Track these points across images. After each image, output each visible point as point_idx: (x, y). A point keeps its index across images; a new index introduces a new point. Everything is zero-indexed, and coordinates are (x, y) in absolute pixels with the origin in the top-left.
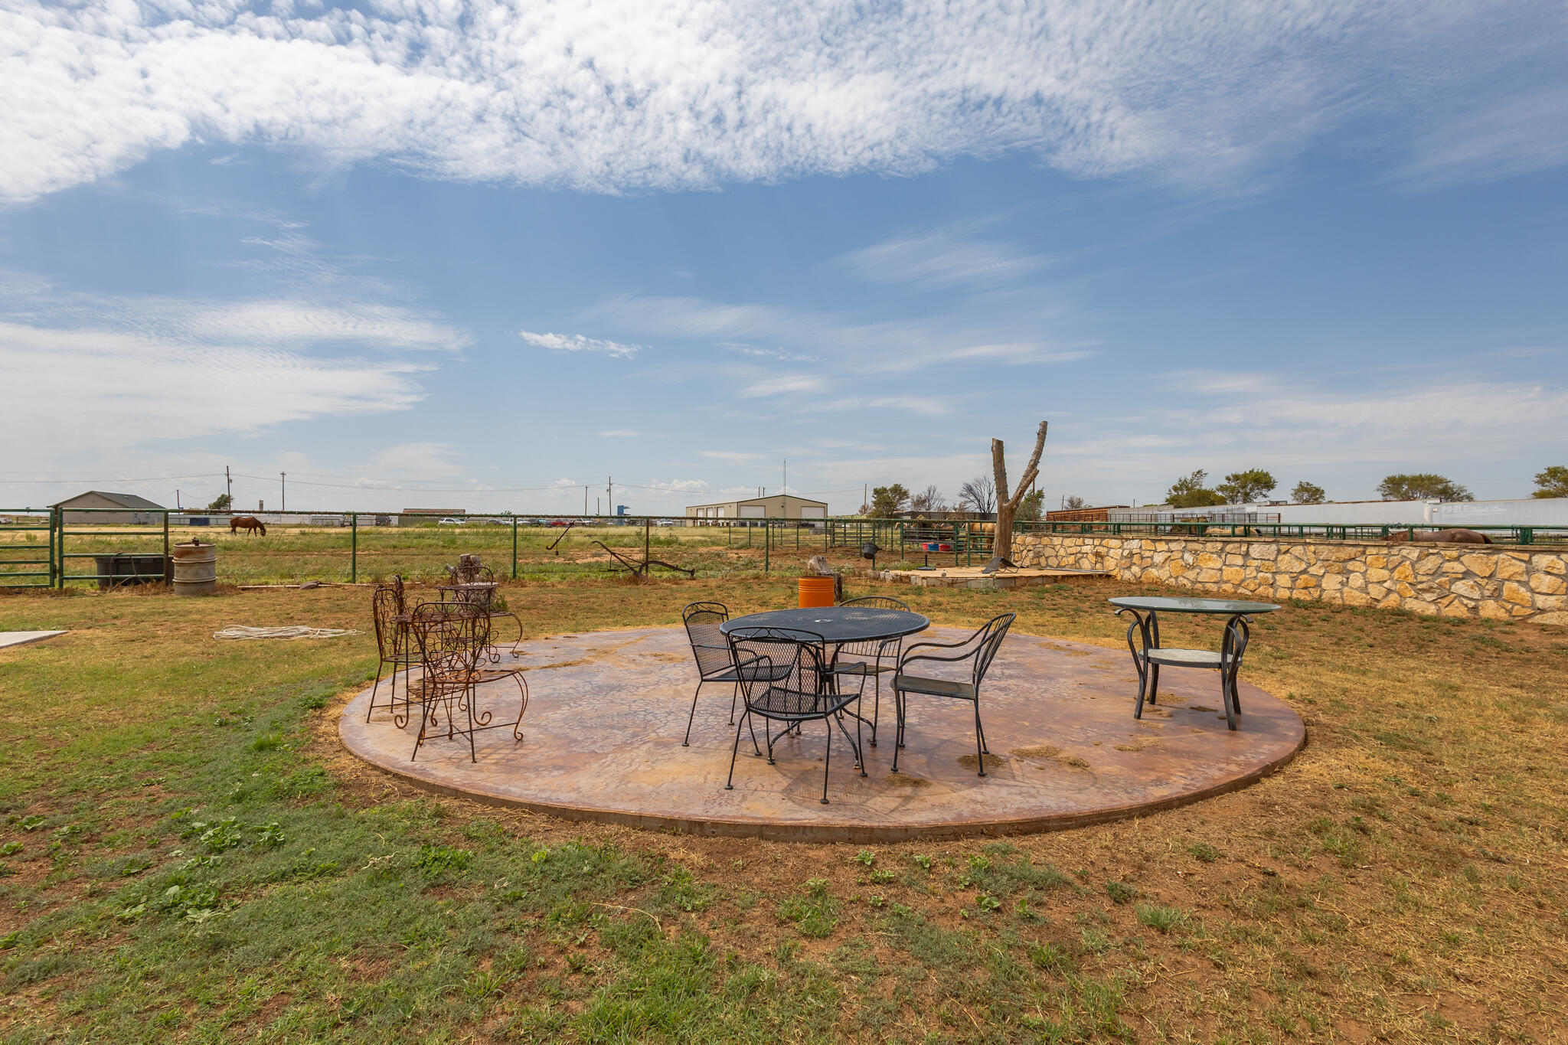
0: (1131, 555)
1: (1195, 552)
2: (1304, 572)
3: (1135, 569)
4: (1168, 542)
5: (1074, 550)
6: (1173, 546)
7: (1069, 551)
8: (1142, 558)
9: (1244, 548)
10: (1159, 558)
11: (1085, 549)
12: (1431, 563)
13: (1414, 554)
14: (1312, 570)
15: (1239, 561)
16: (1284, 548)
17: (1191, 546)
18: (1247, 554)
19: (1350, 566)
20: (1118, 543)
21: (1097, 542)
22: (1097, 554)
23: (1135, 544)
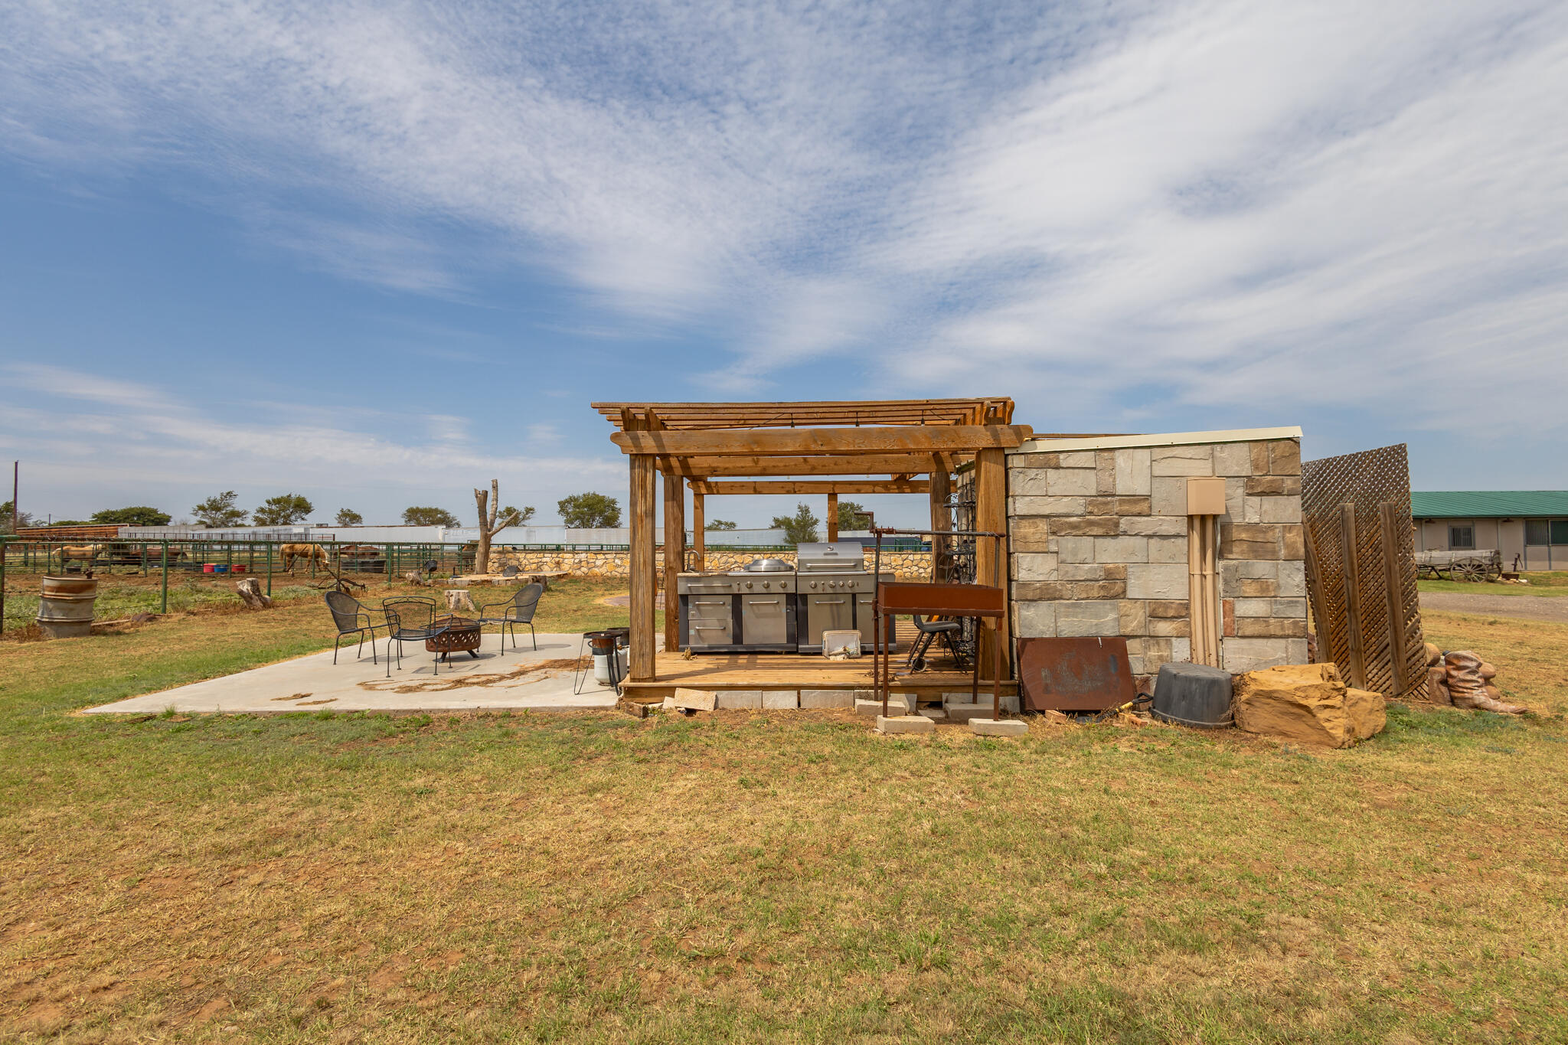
0: (580, 562)
1: (622, 559)
3: (583, 569)
5: (536, 561)
6: (608, 556)
7: (531, 561)
8: (588, 563)
10: (599, 563)
11: (544, 560)
17: (618, 556)
20: (570, 555)
21: (555, 555)
22: (556, 562)
23: (583, 556)
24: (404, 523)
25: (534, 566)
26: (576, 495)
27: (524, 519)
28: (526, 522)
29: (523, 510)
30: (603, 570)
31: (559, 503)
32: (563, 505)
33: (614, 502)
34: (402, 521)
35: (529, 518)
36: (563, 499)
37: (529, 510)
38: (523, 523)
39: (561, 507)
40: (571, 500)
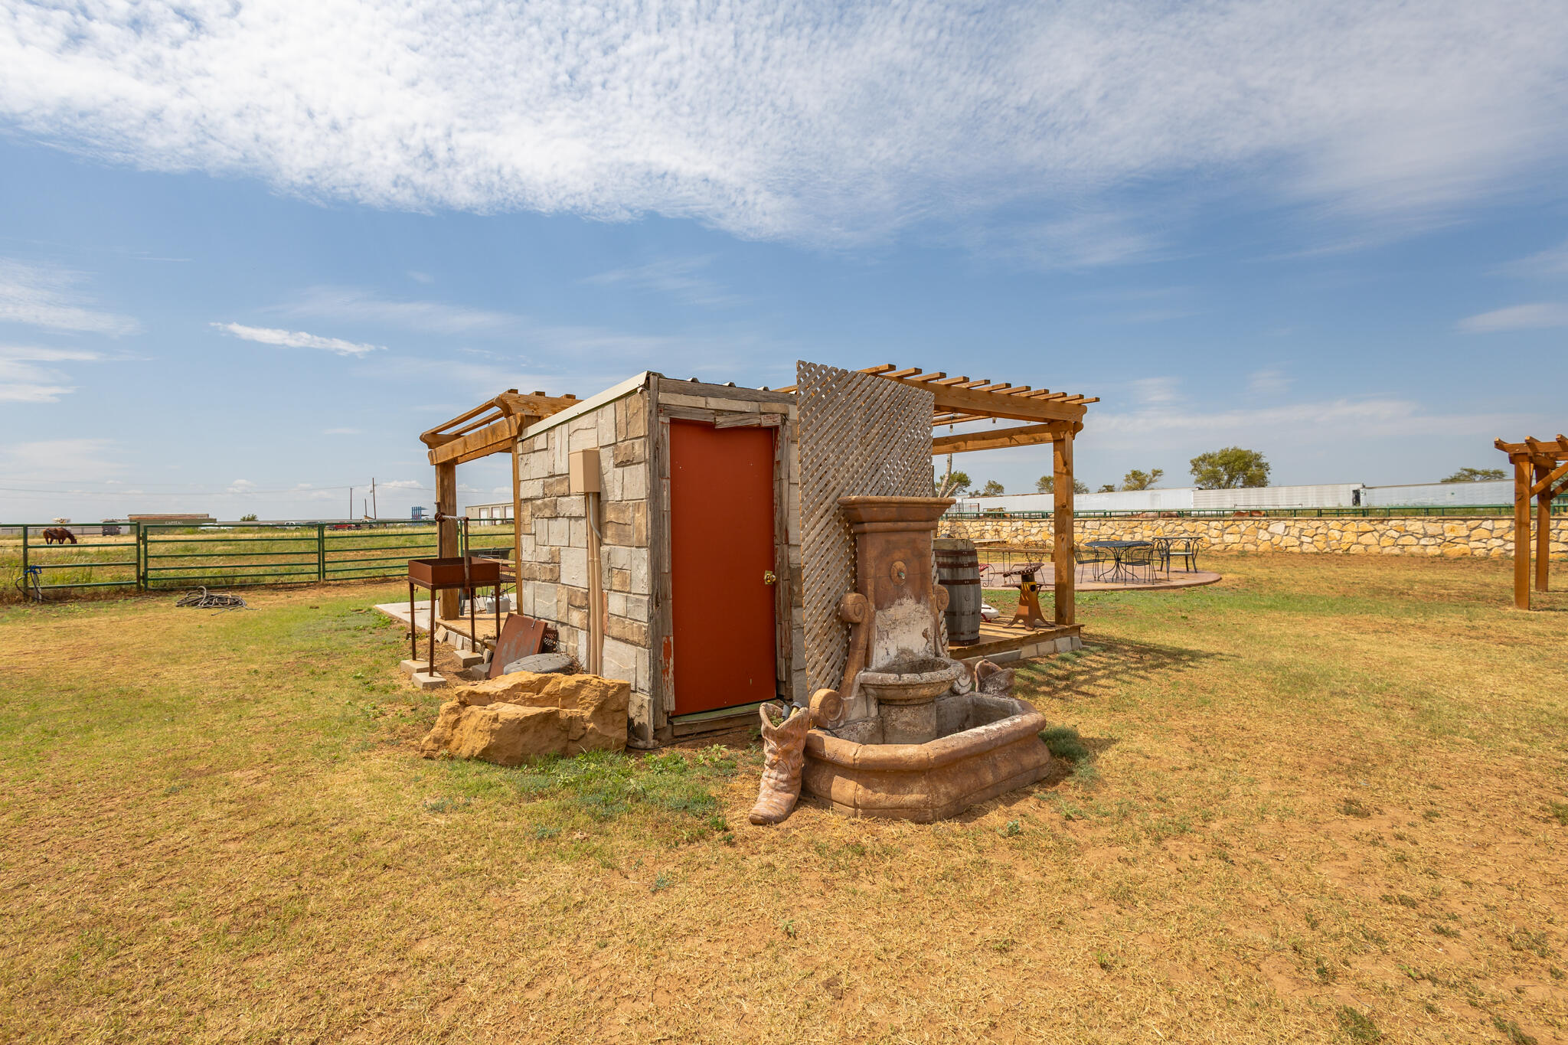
0: (1017, 530)
2: (1114, 534)
4: (1039, 522)
5: (979, 528)
6: (1042, 524)
7: (976, 529)
9: (1082, 524)
12: (1170, 527)
13: (1163, 523)
14: (1117, 533)
15: (1080, 530)
16: (1103, 523)
18: (1084, 527)
19: (1135, 530)
20: (1009, 523)
21: (994, 524)
22: (996, 530)
23: (1019, 524)
24: (1037, 491)
25: (977, 534)
26: (1211, 452)
27: (1150, 482)
28: (1153, 485)
29: (1150, 473)
30: (1038, 538)
31: (1192, 462)
32: (1196, 465)
33: (1257, 457)
34: (1036, 489)
35: (1156, 481)
36: (1196, 457)
37: (1156, 473)
38: (1150, 486)
39: (1195, 465)
40: (1203, 459)
